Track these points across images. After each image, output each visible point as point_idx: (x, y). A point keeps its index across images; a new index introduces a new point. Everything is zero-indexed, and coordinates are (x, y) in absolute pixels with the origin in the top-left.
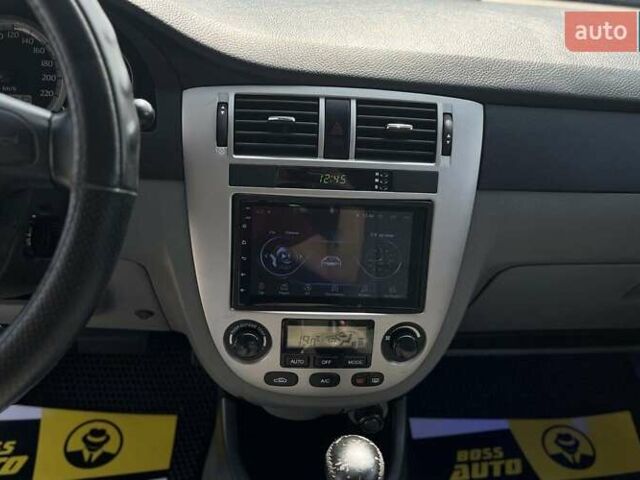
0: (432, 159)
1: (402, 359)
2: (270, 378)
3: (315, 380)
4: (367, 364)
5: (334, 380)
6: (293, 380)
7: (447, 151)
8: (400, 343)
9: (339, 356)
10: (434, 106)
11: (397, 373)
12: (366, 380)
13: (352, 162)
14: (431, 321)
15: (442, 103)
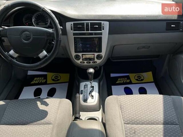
0: (101, 31)
1: (99, 59)
2: (81, 62)
3: (87, 62)
4: (94, 60)
5: (90, 63)
6: (84, 63)
7: (103, 29)
8: (99, 57)
9: (90, 59)
10: (101, 23)
11: (98, 61)
12: (94, 62)
13: (90, 32)
14: (103, 53)
15: (102, 22)
